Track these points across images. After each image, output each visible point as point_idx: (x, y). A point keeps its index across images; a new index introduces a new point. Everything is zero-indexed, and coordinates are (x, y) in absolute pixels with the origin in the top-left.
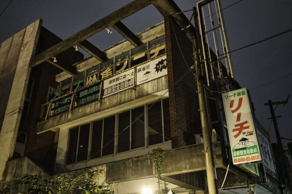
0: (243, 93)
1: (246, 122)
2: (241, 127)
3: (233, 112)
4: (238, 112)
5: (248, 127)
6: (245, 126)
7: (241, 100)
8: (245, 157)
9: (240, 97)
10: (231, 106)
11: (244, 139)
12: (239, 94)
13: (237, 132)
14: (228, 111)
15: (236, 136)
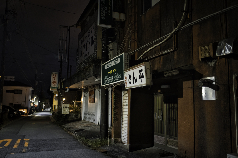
0: (57, 73)
1: (56, 81)
2: (54, 82)
3: (53, 78)
4: (55, 78)
5: (56, 82)
6: (55, 82)
7: (56, 75)
8: (54, 89)
9: (56, 74)
10: (53, 76)
11: (54, 85)
12: (56, 73)
13: (53, 83)
14: (52, 77)
15: (53, 84)
